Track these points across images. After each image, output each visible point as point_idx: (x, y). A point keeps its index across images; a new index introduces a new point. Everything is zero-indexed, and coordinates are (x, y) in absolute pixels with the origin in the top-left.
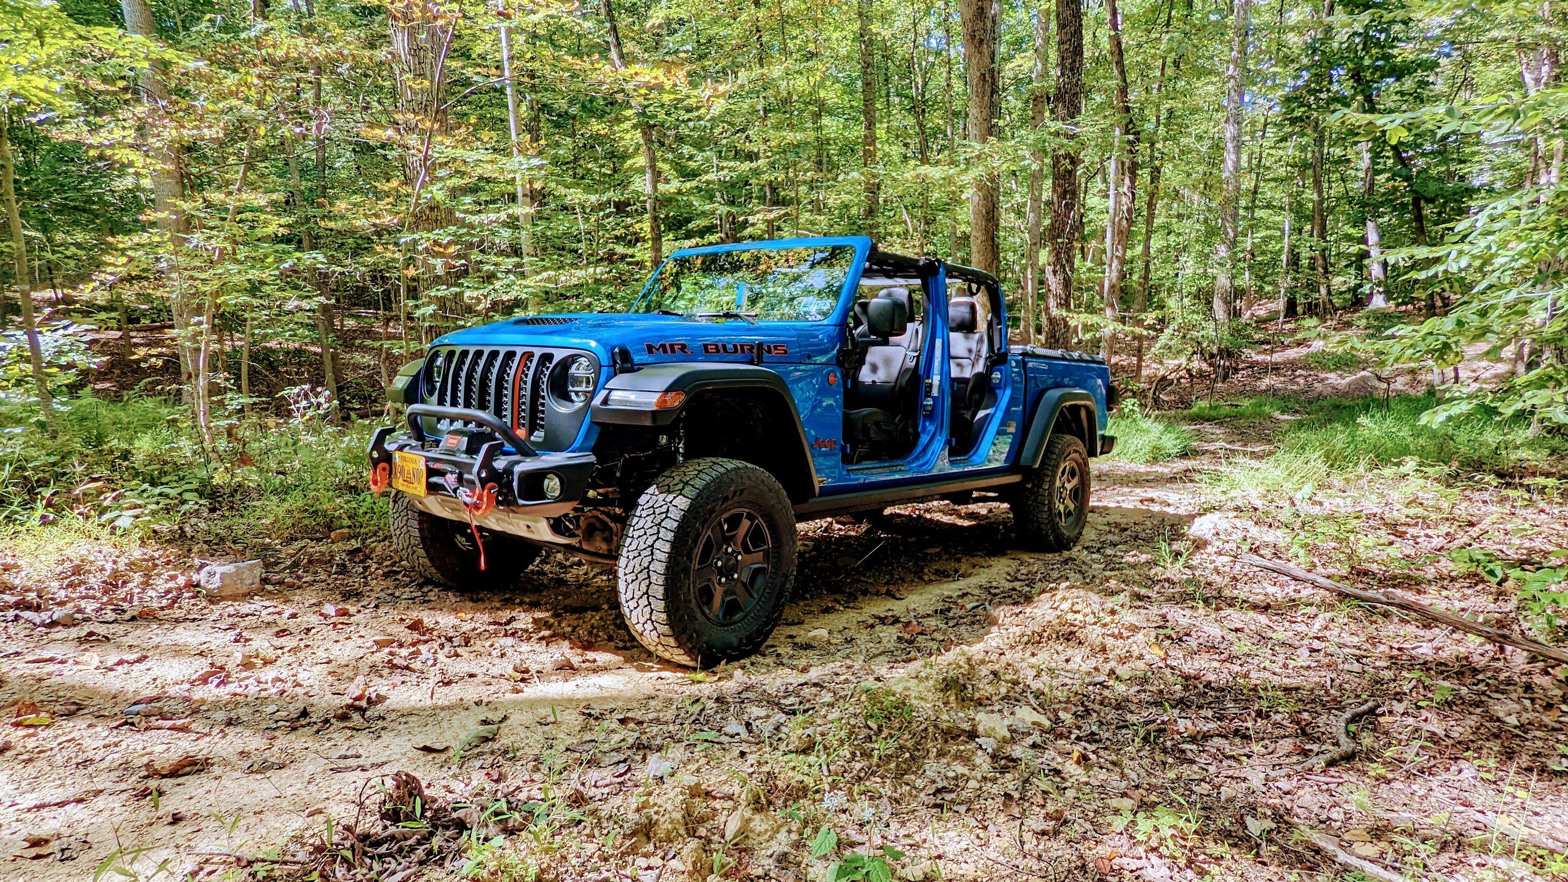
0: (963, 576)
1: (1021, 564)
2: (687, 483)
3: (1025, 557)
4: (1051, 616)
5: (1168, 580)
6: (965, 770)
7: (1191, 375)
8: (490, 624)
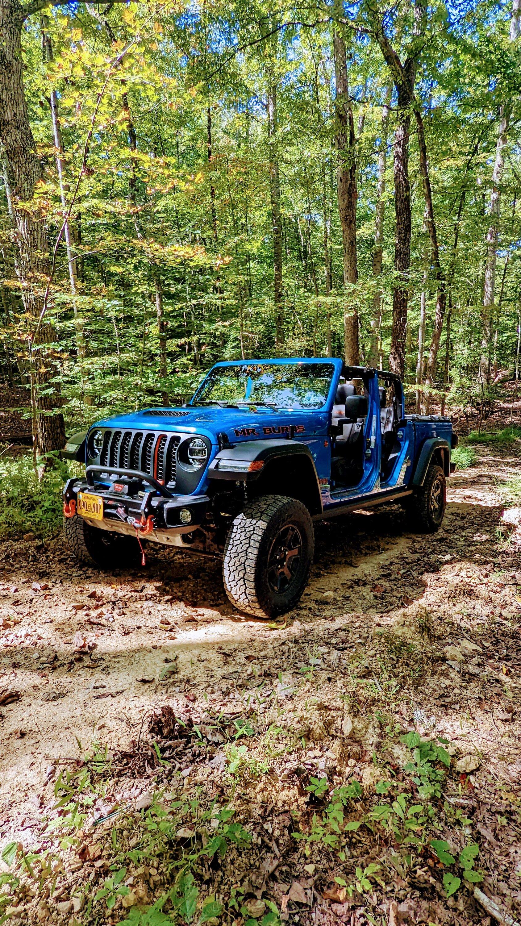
0: (384, 550)
1: (414, 542)
2: (262, 513)
3: (414, 537)
4: (457, 580)
5: (504, 552)
6: (448, 682)
7: (467, 416)
8: (132, 591)
